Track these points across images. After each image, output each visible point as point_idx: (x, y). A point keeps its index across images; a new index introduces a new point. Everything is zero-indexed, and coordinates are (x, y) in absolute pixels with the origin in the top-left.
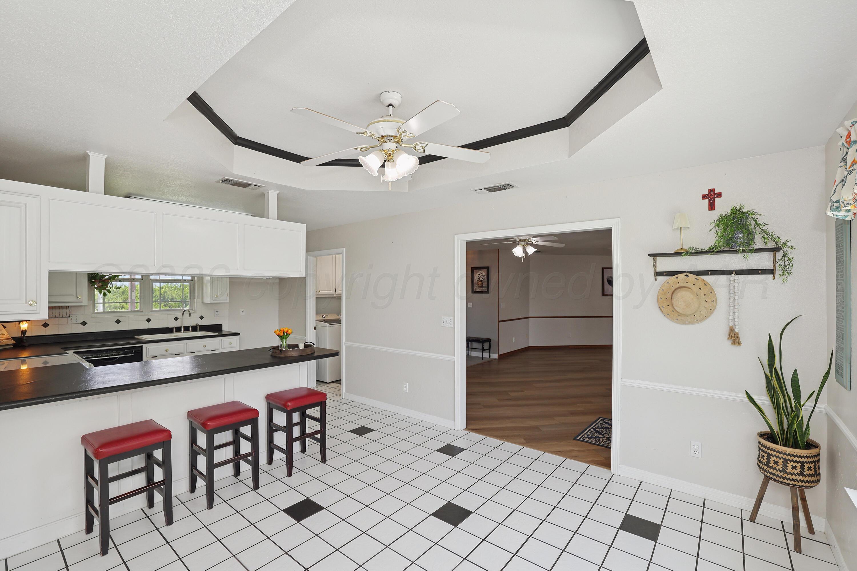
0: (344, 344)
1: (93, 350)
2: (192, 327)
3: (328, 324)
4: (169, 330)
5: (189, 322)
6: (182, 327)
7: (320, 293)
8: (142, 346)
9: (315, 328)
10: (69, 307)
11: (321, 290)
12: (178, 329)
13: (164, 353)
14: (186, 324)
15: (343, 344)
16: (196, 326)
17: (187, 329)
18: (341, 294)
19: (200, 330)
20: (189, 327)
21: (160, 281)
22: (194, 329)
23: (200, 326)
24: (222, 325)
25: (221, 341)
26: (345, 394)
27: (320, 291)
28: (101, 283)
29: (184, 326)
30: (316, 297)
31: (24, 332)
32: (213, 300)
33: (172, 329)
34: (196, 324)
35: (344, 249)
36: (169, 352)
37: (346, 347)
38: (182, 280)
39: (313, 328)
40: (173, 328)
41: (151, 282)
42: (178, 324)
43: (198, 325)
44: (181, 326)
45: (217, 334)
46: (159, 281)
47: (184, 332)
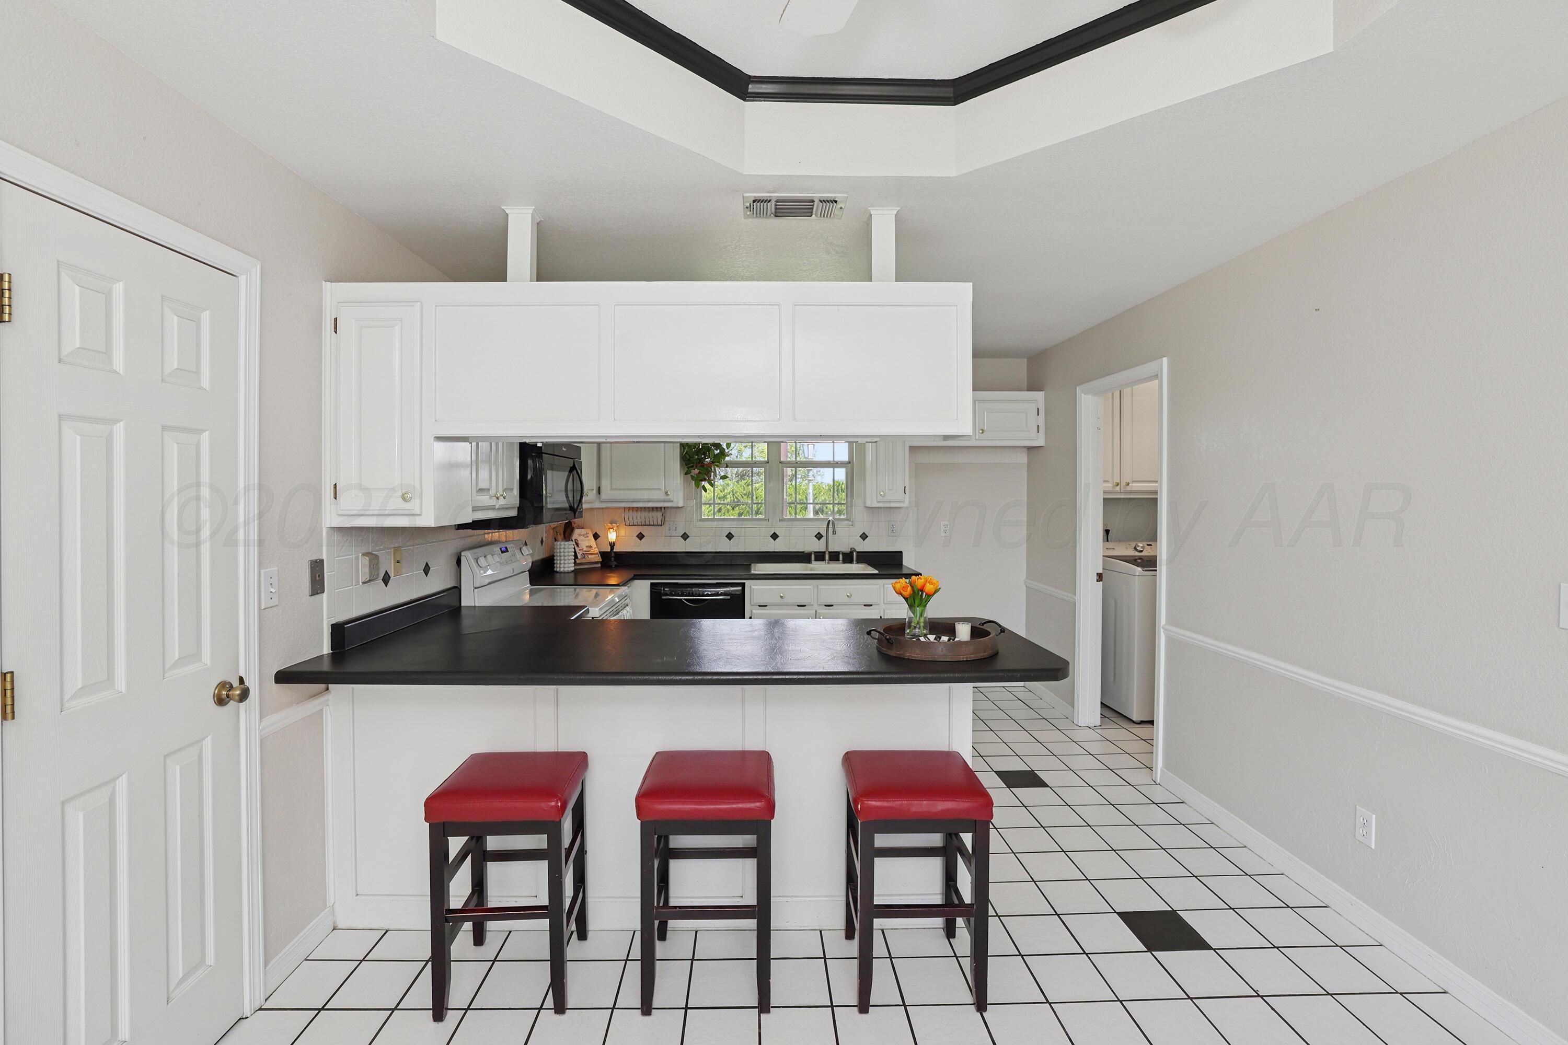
0: (1162, 630)
1: (677, 583)
2: (843, 553)
3: (1140, 569)
4: (803, 557)
5: (840, 543)
6: (827, 552)
7: (1128, 488)
8: (745, 583)
9: (1100, 577)
10: (663, 509)
11: (1133, 481)
12: (820, 556)
13: (779, 600)
14: (833, 548)
15: (1159, 631)
16: (851, 553)
17: (834, 557)
18: (1156, 492)
19: (858, 562)
20: (838, 553)
21: (797, 465)
22: (848, 558)
23: (858, 552)
24: (901, 552)
25: (882, 589)
26: (1162, 771)
27: (1128, 484)
28: (698, 469)
29: (829, 550)
30: (1104, 499)
31: (612, 545)
32: (878, 502)
33: (809, 555)
34: (851, 549)
35: (1165, 360)
36: (786, 600)
37: (1170, 641)
38: (833, 462)
39: (1095, 577)
40: (811, 553)
41: (782, 466)
42: (819, 546)
43: (855, 550)
44: (825, 550)
45: (876, 572)
46: (793, 465)
47: (829, 563)
